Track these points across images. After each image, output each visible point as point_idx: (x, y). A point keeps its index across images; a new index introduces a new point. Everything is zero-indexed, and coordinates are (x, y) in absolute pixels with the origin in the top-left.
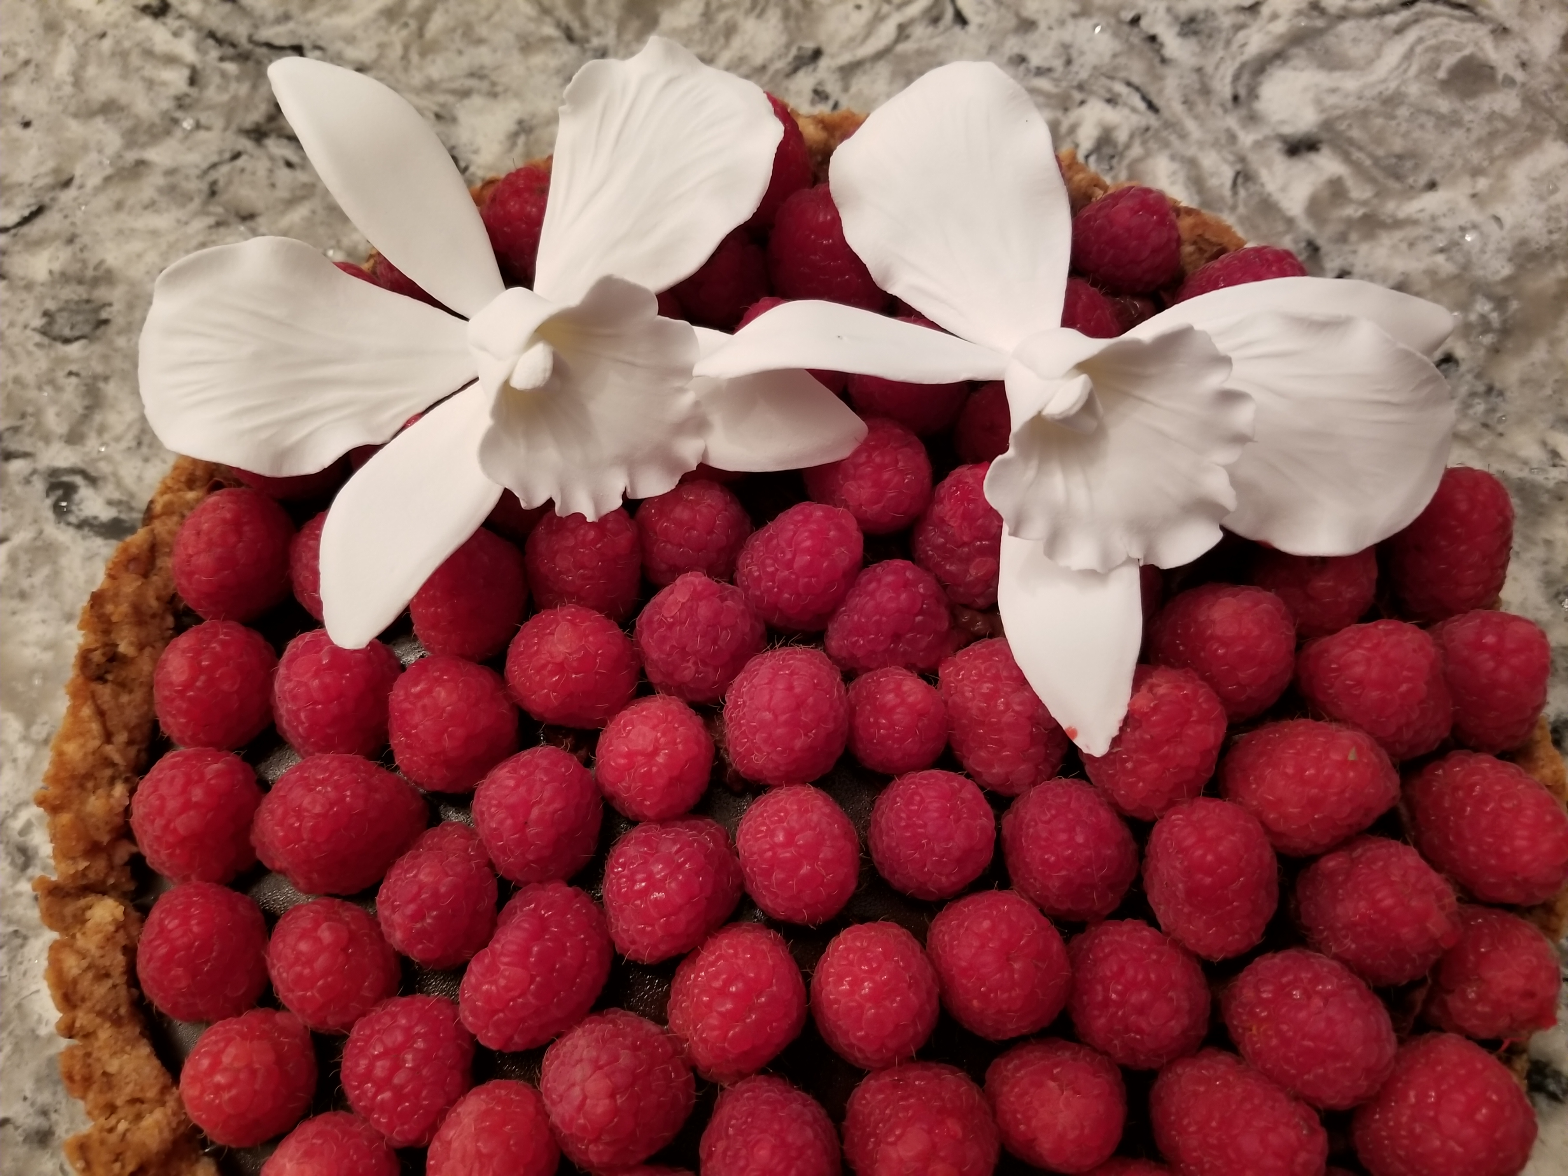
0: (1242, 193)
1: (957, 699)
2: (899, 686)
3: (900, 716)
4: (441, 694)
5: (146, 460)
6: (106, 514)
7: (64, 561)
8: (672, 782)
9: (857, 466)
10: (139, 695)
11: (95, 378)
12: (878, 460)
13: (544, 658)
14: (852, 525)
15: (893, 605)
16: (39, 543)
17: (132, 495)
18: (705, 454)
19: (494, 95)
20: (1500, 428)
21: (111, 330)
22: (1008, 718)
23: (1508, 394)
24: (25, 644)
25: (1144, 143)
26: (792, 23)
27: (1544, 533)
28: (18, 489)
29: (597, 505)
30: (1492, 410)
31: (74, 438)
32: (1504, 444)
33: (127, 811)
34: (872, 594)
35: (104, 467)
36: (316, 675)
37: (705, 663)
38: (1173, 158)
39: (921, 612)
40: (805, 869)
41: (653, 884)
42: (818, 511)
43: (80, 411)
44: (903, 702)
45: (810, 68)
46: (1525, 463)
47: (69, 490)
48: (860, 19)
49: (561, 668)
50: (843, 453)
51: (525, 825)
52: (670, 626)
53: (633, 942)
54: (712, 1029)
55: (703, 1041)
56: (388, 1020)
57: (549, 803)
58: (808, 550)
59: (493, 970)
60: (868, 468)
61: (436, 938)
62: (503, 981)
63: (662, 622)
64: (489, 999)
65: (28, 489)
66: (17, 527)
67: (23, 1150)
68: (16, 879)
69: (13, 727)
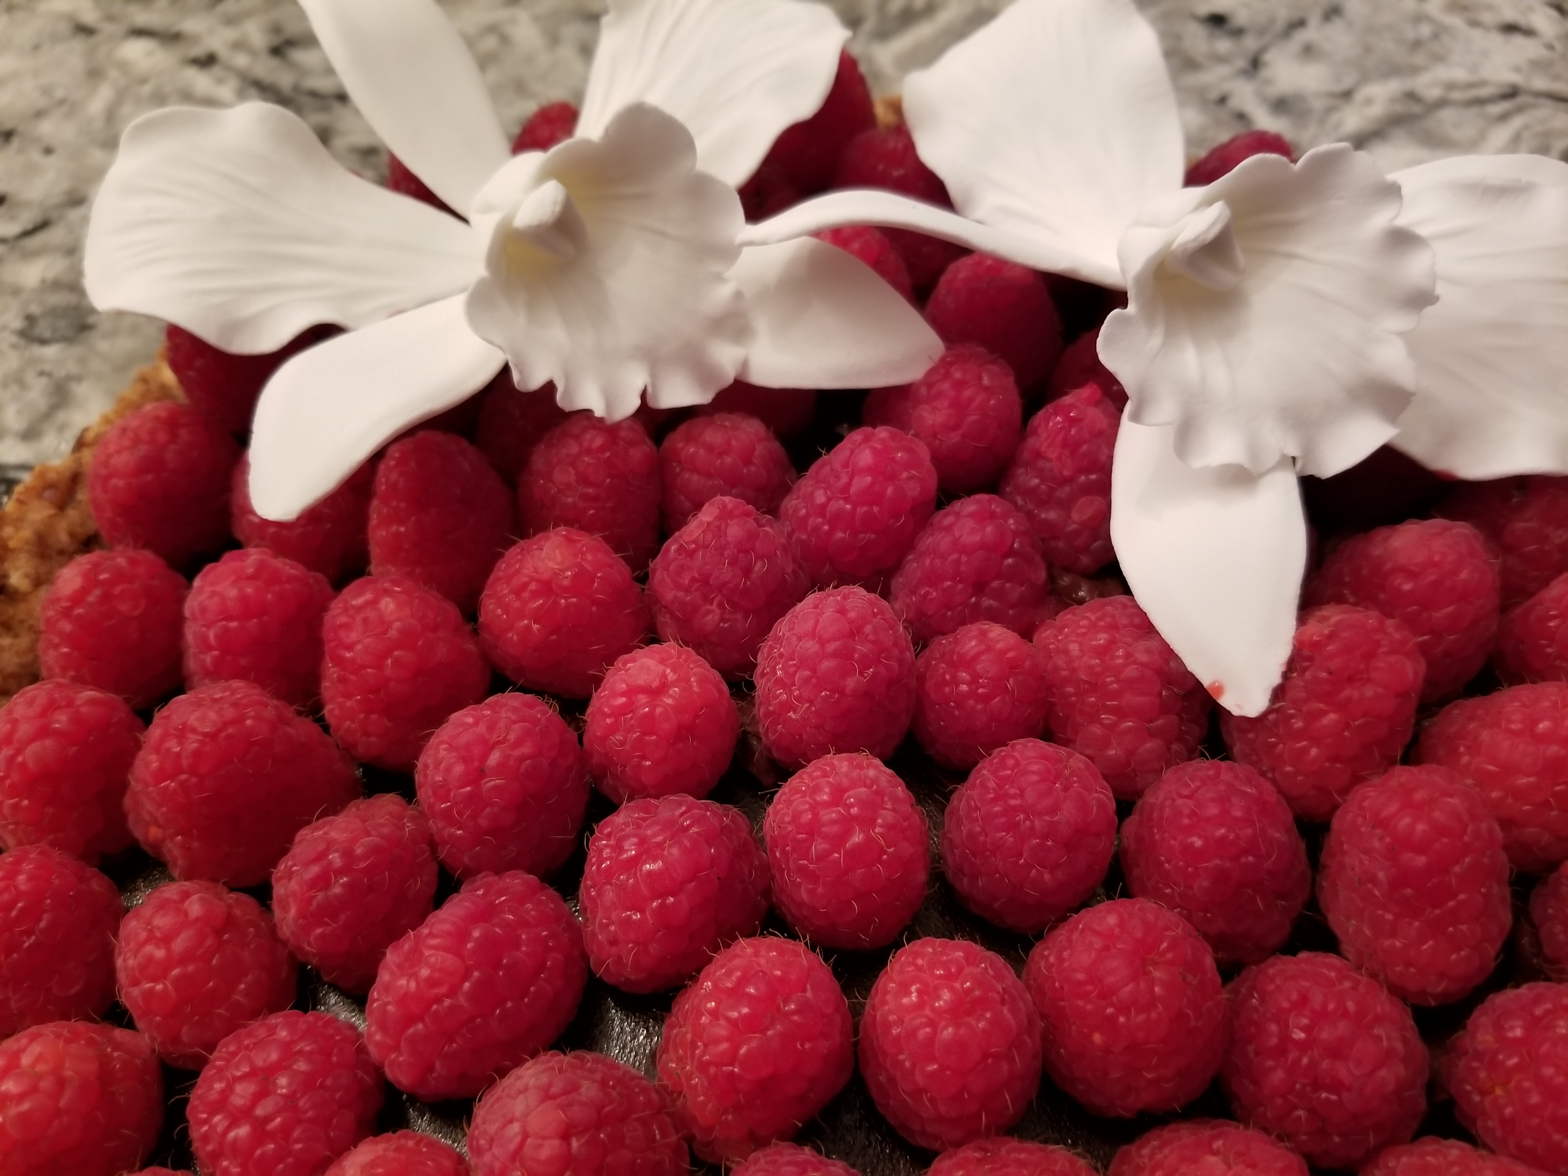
1: (1060, 661)
2: (984, 633)
3: (986, 666)
4: (389, 606)
8: (683, 732)
9: (930, 387)
11: (68, 378)
13: (528, 570)
14: (925, 453)
18: (745, 365)
21: (95, 334)
22: (1130, 672)
29: (609, 406)
31: (31, 434)
34: (949, 529)
37: (734, 606)
39: (1011, 553)
40: (857, 838)
41: (646, 851)
43: (43, 409)
44: (989, 649)
49: (547, 588)
50: (913, 374)
51: (481, 774)
52: (691, 554)
53: (614, 942)
54: (717, 1041)
55: (703, 1067)
56: (262, 1033)
57: (516, 745)
58: (870, 470)
59: (414, 958)
60: (946, 386)
61: (342, 917)
62: (425, 972)
63: (681, 549)
64: (404, 999)
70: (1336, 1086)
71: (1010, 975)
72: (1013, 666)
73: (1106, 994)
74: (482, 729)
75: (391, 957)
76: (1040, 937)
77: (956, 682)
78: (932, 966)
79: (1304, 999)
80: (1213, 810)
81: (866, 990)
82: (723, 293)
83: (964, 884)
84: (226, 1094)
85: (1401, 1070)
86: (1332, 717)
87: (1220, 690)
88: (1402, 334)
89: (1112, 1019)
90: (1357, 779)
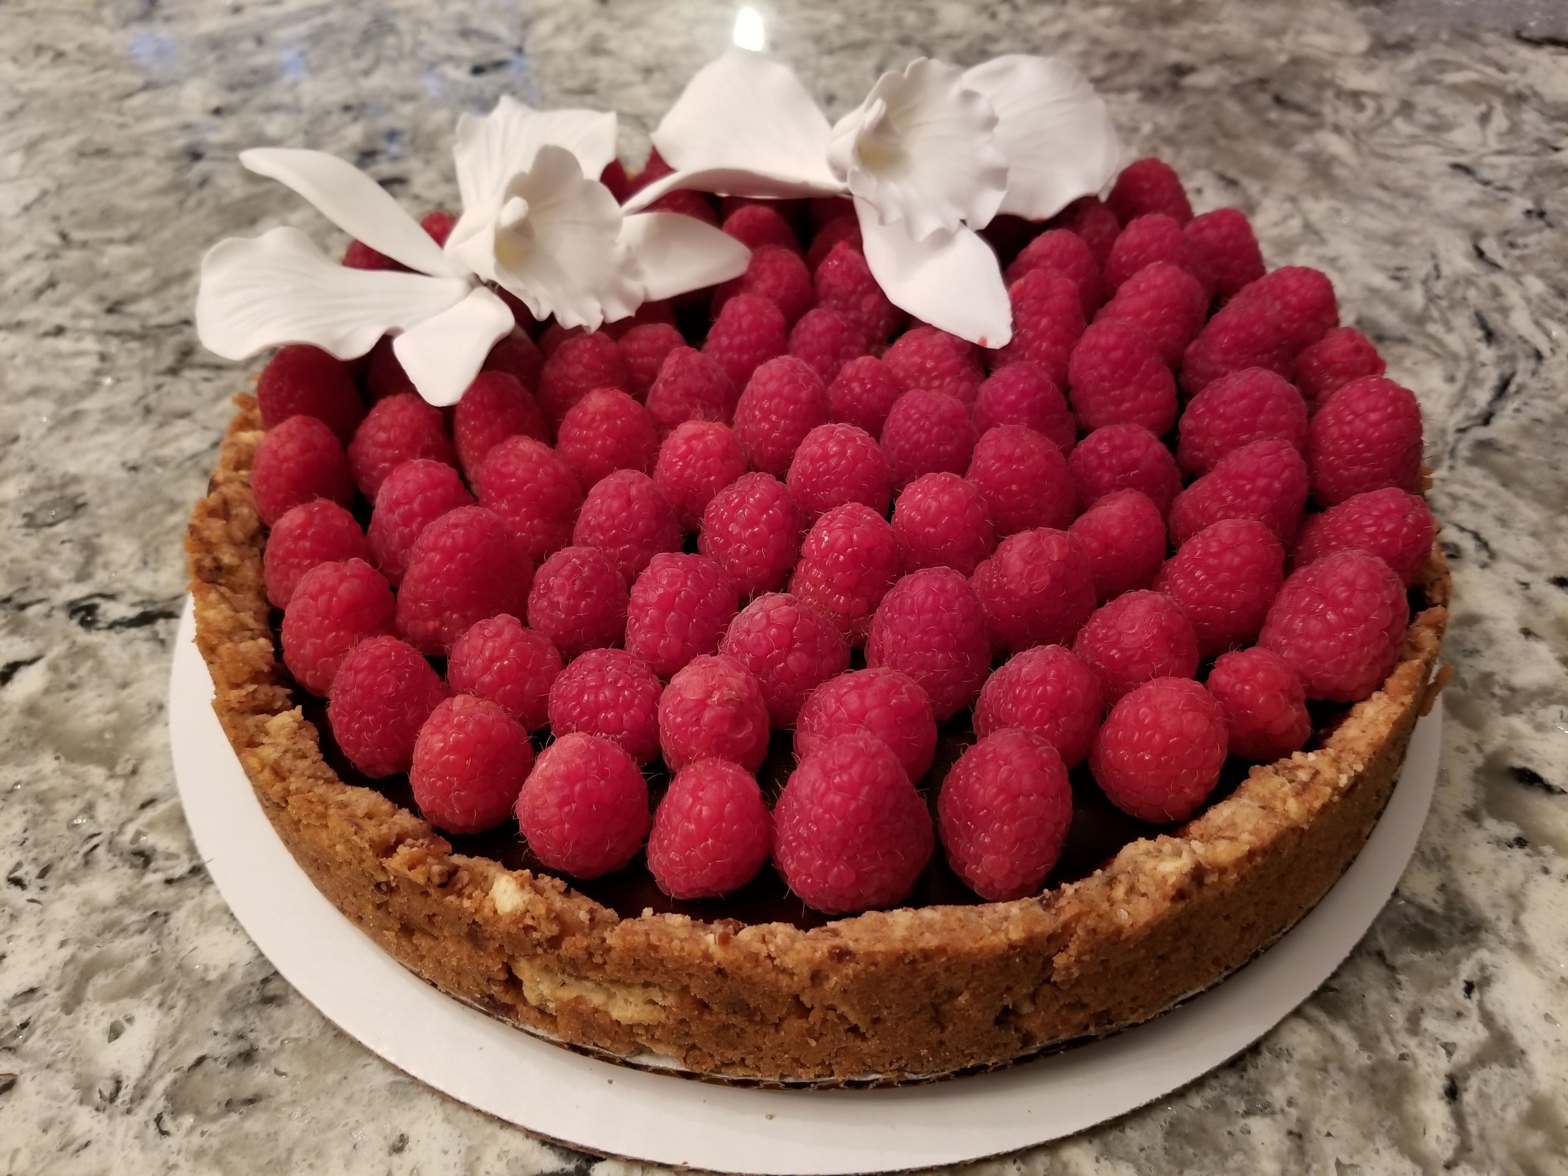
2: (858, 361)
3: (865, 376)
5: (156, 570)
6: (132, 613)
7: (104, 652)
8: (725, 453)
9: (755, 273)
15: (823, 328)
16: (76, 649)
17: (152, 595)
18: (645, 290)
22: (937, 353)
24: (87, 716)
28: (42, 624)
33: (277, 653)
34: (805, 330)
35: (118, 586)
42: (743, 298)
44: (864, 367)
47: (91, 610)
49: (606, 416)
50: (741, 270)
51: (629, 501)
52: (672, 384)
57: (641, 482)
58: (748, 314)
62: (664, 581)
63: (666, 384)
65: (51, 620)
66: (49, 646)
67: (231, 1074)
68: (141, 876)
69: (96, 774)
71: (963, 475)
82: (620, 249)
86: (1045, 321)
87: (984, 341)
88: (989, 143)
89: (1017, 470)
90: (1070, 349)
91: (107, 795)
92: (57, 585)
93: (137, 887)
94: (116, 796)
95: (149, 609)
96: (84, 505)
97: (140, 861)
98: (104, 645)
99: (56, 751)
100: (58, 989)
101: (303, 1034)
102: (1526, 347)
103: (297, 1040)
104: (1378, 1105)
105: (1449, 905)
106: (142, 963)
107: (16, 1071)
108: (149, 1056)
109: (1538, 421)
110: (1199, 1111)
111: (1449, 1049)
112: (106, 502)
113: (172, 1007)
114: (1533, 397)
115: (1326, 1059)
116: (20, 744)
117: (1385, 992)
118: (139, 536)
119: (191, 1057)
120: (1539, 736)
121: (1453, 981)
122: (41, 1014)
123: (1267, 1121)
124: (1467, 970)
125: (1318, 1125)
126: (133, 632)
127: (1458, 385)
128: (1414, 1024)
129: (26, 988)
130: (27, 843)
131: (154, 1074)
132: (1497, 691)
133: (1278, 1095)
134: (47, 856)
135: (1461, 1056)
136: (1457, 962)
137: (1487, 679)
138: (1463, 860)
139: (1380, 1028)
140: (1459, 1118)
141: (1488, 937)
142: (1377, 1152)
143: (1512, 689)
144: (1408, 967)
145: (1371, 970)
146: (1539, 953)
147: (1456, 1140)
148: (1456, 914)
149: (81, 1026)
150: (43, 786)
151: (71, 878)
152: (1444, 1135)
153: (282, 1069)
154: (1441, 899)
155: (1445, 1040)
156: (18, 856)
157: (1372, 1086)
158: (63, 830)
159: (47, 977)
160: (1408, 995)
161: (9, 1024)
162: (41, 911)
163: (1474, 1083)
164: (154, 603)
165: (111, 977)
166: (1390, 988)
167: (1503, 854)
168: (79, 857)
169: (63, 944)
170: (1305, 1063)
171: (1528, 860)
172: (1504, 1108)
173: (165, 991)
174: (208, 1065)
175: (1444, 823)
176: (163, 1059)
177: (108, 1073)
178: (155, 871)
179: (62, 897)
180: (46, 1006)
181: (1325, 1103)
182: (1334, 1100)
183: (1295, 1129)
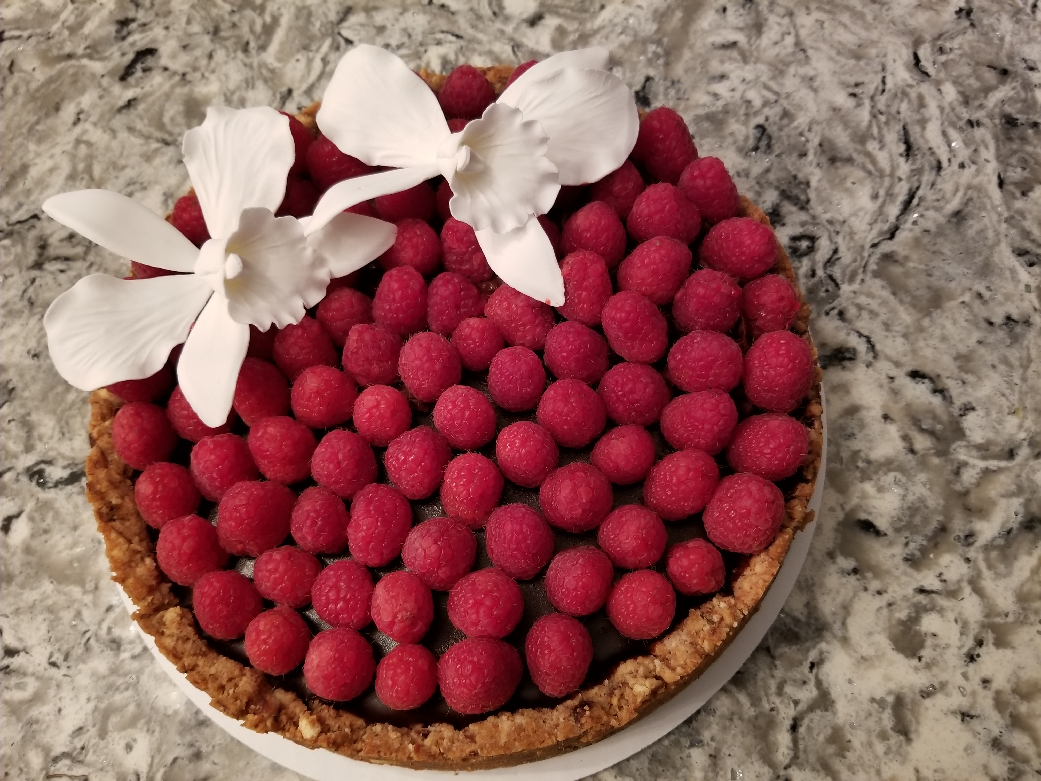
0: (519, 54)
1: (497, 318)
2: (468, 324)
3: (475, 335)
4: (271, 430)
5: (71, 439)
6: (65, 474)
7: (57, 505)
8: (393, 413)
9: (400, 244)
10: (133, 520)
11: (23, 417)
12: (408, 236)
13: (308, 392)
14: (412, 270)
15: (447, 292)
16: (40, 504)
17: (73, 459)
18: (331, 273)
19: (145, 188)
20: (686, 96)
21: (18, 391)
22: (520, 311)
23: (682, 80)
24: (60, 552)
25: (464, 55)
26: (270, 83)
27: (728, 131)
28: (15, 486)
29: (295, 317)
30: (678, 91)
31: (29, 449)
32: (691, 102)
33: (157, 567)
34: (437, 294)
35: (52, 454)
36: (211, 454)
37: (381, 361)
38: (480, 54)
39: (461, 290)
40: (467, 413)
41: (407, 455)
42: (394, 271)
43: (25, 435)
44: (473, 329)
45: (290, 99)
46: (704, 105)
47: (40, 473)
48: (302, 65)
49: (318, 393)
50: (392, 242)
51: (339, 463)
52: (357, 353)
53: (413, 486)
54: (462, 492)
55: (462, 502)
56: (325, 577)
57: (344, 448)
58: (399, 289)
59: (358, 526)
60: (406, 242)
61: (326, 530)
62: (365, 528)
63: (352, 353)
64: (364, 538)
65: (20, 483)
66: (24, 503)
67: (191, 766)
68: (117, 655)
69: (76, 591)
70: (637, 401)
71: (533, 425)
72: (483, 330)
73: (561, 414)
74: (330, 450)
75: (350, 531)
76: (536, 408)
77: (469, 345)
78: (509, 436)
79: (617, 382)
80: (564, 342)
81: (495, 454)
82: (309, 253)
83: (506, 406)
84: (327, 598)
85: (652, 386)
86: (584, 293)
87: (549, 301)
88: (545, 155)
89: (566, 420)
90: (602, 307)
91: (86, 605)
92: (15, 456)
93: (118, 662)
94: (90, 604)
95: (74, 470)
96: (13, 389)
97: (115, 646)
98: (56, 499)
99: (50, 577)
100: (94, 726)
101: (222, 741)
102: (932, 158)
103: (220, 744)
104: (756, 737)
105: (809, 615)
106: (132, 708)
107: (86, 773)
108: (149, 760)
109: (927, 231)
110: (666, 747)
111: (796, 703)
112: (26, 387)
113: (154, 732)
114: (927, 209)
115: (733, 714)
116: (29, 574)
117: (768, 671)
118: (54, 412)
119: (170, 759)
120: (879, 496)
121: (804, 663)
122: (89, 742)
123: (700, 750)
124: (813, 656)
125: (725, 751)
126: (69, 488)
127: (880, 200)
128: (780, 691)
129: (77, 727)
130: (52, 640)
131: (154, 770)
132: (861, 464)
133: (706, 735)
134: (65, 647)
135: (801, 707)
136: (808, 650)
137: (856, 454)
138: (822, 585)
139: (762, 693)
140: (795, 742)
141: (827, 635)
142: (752, 763)
143: (869, 462)
144: (782, 655)
145: (763, 659)
146: (853, 642)
147: (792, 753)
148: (812, 621)
149: (111, 747)
150: (50, 602)
151: (82, 660)
152: (786, 751)
153: (216, 761)
154: (805, 611)
155: (795, 698)
156: (49, 649)
157: (754, 727)
158: (69, 630)
159: (86, 720)
160: (779, 673)
161: (75, 749)
162: (72, 681)
163: (806, 722)
164: (76, 465)
165: (119, 717)
166: (770, 669)
167: (844, 580)
168: (82, 645)
169: (89, 700)
170: (722, 717)
171: (857, 583)
172: (818, 735)
173: (148, 723)
174: (179, 762)
175: (815, 561)
176: (156, 760)
177: (132, 771)
178: (125, 651)
179: (80, 672)
180: (91, 736)
181: (729, 738)
182: (735, 736)
183: (713, 753)
